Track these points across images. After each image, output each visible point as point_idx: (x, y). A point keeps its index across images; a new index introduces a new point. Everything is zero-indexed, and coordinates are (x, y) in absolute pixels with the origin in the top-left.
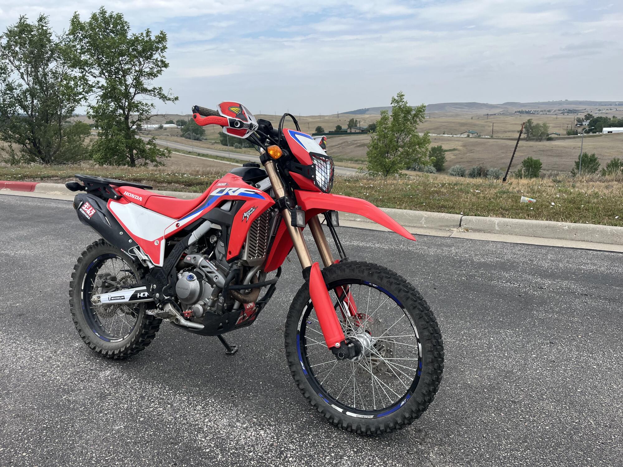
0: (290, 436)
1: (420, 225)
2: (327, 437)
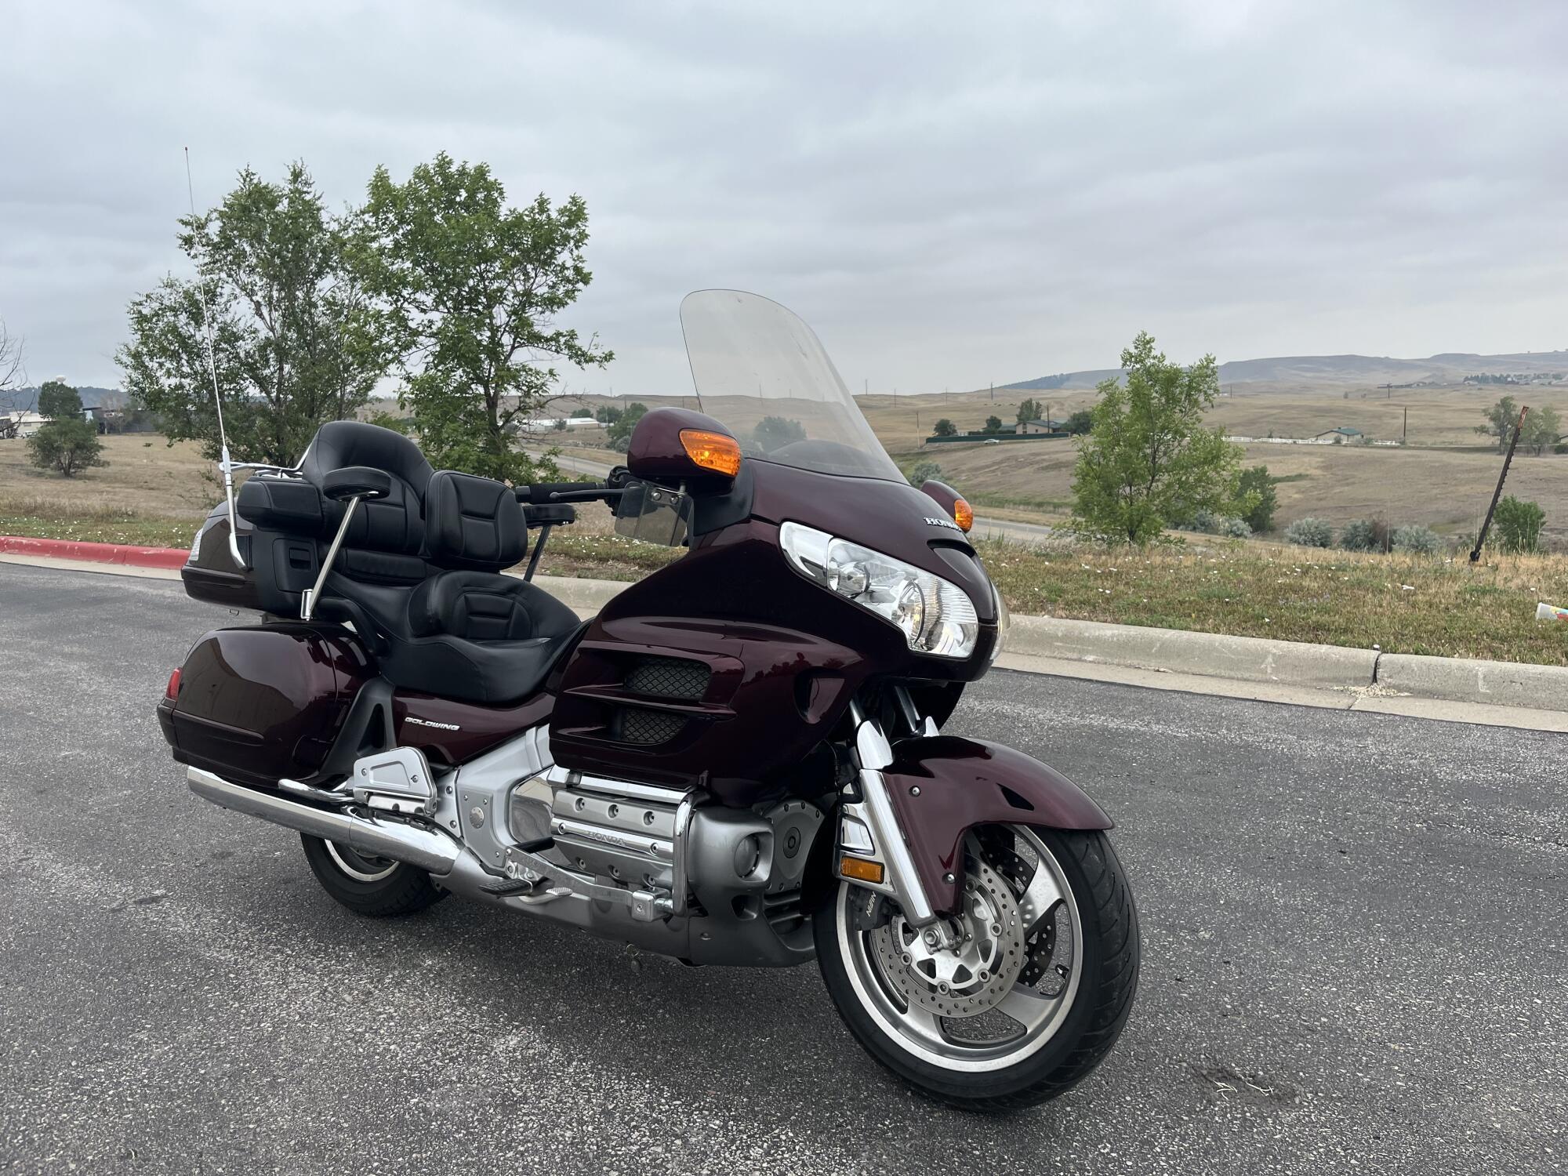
1: (1260, 676)
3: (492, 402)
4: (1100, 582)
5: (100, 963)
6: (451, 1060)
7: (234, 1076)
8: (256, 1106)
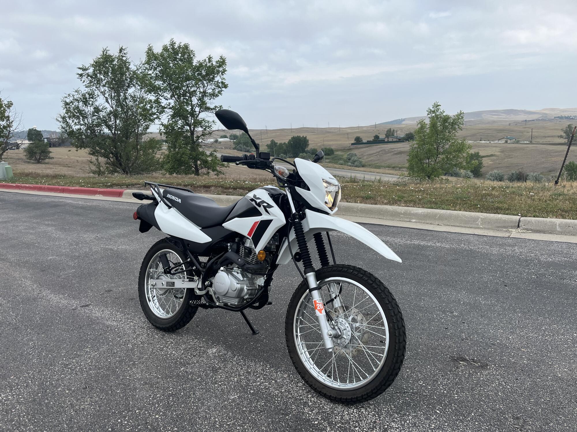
0: (391, 415)
1: (476, 226)
2: (427, 419)
3: (192, 133)
4: (417, 193)
5: (70, 326)
6: (194, 356)
7: (120, 362)
8: (129, 371)
